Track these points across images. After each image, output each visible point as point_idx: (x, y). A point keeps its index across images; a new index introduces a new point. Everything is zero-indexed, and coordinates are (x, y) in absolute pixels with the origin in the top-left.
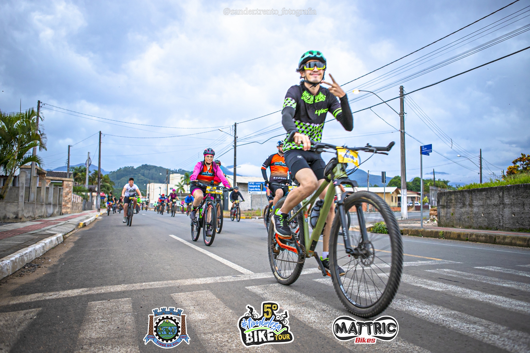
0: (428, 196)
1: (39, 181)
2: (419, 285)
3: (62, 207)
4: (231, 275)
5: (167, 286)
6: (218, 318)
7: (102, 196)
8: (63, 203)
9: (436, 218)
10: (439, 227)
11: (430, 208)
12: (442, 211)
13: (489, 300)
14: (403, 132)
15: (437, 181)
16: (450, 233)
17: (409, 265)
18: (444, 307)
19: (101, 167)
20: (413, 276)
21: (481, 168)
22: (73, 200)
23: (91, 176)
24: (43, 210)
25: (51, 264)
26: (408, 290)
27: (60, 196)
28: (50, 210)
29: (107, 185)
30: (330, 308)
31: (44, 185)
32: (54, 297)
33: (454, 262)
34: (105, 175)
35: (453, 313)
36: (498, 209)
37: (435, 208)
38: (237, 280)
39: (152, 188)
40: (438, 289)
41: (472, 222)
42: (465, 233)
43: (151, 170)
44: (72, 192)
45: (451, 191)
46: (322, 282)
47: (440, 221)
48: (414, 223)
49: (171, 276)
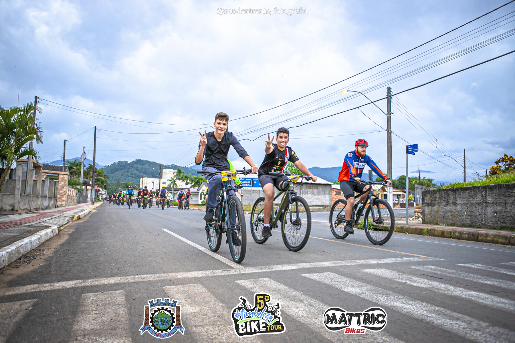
0: (414, 194)
1: (35, 174)
2: (404, 281)
3: (58, 200)
4: (221, 269)
5: (159, 279)
6: (209, 311)
7: (97, 190)
8: (59, 196)
9: (421, 216)
10: (423, 225)
11: (415, 205)
12: (427, 209)
13: (472, 296)
14: (389, 131)
15: (422, 179)
16: (434, 230)
17: (394, 262)
18: (428, 303)
19: (96, 161)
20: (398, 272)
21: (465, 167)
22: (68, 193)
23: (86, 170)
24: (39, 203)
25: (46, 256)
26: (394, 286)
27: (56, 189)
28: (46, 203)
29: (101, 179)
30: (317, 303)
31: (40, 178)
32: (49, 288)
33: (437, 259)
34: (100, 169)
35: (437, 309)
36: (481, 208)
37: (420, 206)
38: (227, 274)
39: (146, 183)
40: (423, 286)
41: (455, 220)
42: (448, 230)
43: (144, 165)
44: (67, 185)
45: (436, 189)
46: (310, 277)
47: (425, 218)
48: (400, 220)
49: (163, 269)
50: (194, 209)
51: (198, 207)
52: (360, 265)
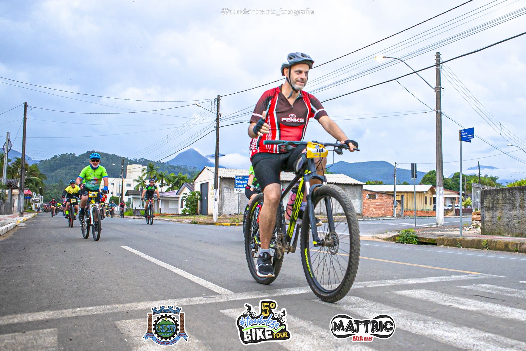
2: (448, 304)
4: (202, 296)
5: (111, 311)
7: (27, 195)
9: (480, 224)
10: (482, 236)
11: (474, 211)
12: (487, 215)
14: (439, 112)
15: (483, 177)
16: (496, 242)
17: (439, 281)
19: (26, 154)
20: (443, 293)
26: (434, 310)
29: (35, 180)
33: (495, 276)
34: (32, 165)
37: (479, 211)
38: (209, 302)
41: (523, 228)
42: (514, 242)
45: (498, 188)
47: (484, 227)
48: (453, 231)
49: (118, 299)
50: (172, 221)
51: (178, 217)
52: (392, 286)
